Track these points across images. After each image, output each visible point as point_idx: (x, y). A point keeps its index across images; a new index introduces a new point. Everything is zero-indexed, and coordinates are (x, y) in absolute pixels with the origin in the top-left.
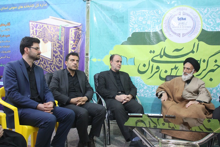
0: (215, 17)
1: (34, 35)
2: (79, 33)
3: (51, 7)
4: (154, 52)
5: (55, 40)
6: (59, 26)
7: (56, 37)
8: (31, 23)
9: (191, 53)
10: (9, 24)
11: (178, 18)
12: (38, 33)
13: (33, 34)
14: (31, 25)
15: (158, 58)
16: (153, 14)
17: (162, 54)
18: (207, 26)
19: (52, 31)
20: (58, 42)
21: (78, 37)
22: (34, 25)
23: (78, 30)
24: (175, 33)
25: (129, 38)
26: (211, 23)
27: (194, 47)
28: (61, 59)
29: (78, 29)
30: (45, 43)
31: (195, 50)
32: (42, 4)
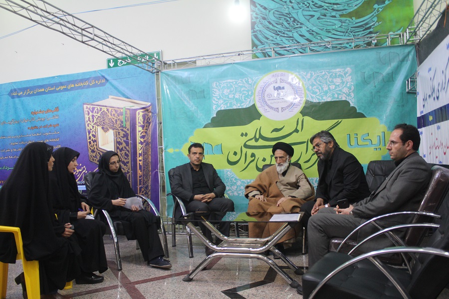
0: (321, 83)
1: (90, 122)
2: (149, 116)
3: (111, 83)
4: (246, 135)
5: (118, 127)
6: (122, 108)
7: (119, 122)
8: (85, 106)
9: (295, 133)
10: (57, 109)
11: (274, 87)
12: (95, 119)
13: (89, 120)
14: (85, 109)
15: (252, 143)
16: (241, 84)
17: (257, 137)
18: (312, 95)
19: (114, 115)
20: (122, 130)
21: (148, 121)
22: (89, 109)
23: (146, 112)
24: (271, 108)
25: (213, 119)
26: (317, 90)
27: (297, 124)
28: (127, 153)
29: (147, 110)
30: (106, 131)
31: (299, 128)
32: (98, 80)
